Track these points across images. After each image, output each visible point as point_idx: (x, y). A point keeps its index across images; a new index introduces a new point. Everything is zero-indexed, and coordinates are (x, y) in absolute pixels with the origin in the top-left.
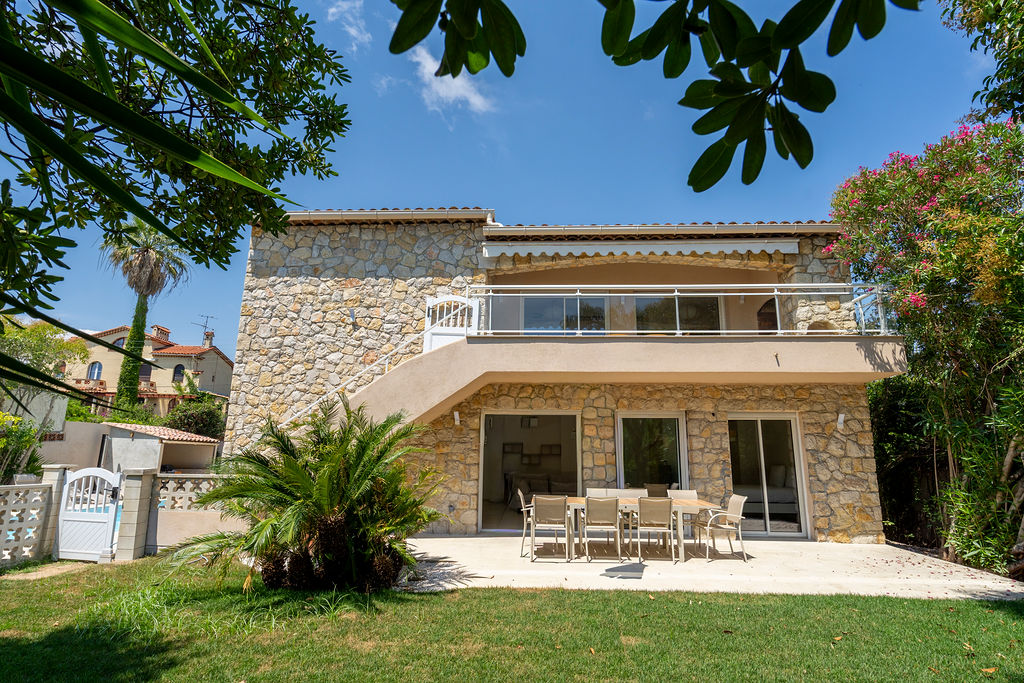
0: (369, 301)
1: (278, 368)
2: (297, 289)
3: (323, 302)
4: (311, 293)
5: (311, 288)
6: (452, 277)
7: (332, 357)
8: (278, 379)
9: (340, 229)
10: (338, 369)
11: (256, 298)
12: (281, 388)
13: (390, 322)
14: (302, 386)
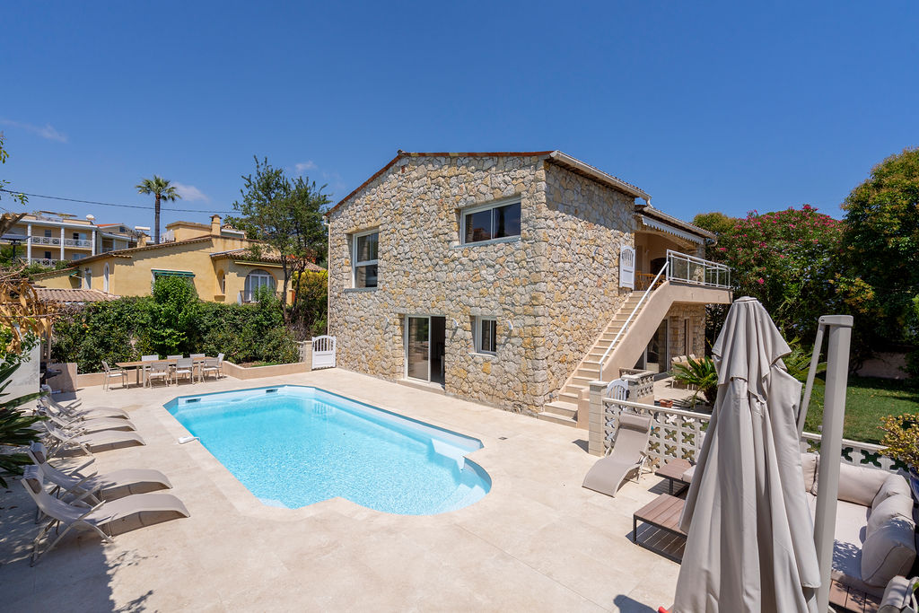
0: (598, 242)
1: (563, 288)
2: (568, 224)
3: (580, 238)
4: (575, 230)
5: (575, 226)
6: (625, 232)
7: (586, 281)
8: (563, 297)
9: (586, 182)
10: (588, 290)
11: (549, 227)
12: (565, 303)
13: (606, 259)
14: (574, 303)
